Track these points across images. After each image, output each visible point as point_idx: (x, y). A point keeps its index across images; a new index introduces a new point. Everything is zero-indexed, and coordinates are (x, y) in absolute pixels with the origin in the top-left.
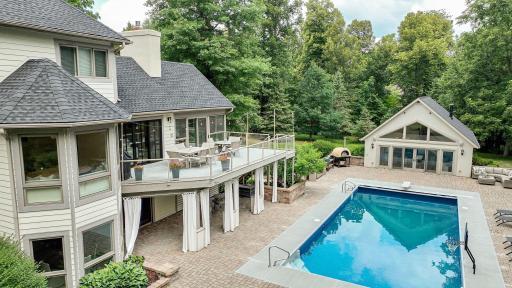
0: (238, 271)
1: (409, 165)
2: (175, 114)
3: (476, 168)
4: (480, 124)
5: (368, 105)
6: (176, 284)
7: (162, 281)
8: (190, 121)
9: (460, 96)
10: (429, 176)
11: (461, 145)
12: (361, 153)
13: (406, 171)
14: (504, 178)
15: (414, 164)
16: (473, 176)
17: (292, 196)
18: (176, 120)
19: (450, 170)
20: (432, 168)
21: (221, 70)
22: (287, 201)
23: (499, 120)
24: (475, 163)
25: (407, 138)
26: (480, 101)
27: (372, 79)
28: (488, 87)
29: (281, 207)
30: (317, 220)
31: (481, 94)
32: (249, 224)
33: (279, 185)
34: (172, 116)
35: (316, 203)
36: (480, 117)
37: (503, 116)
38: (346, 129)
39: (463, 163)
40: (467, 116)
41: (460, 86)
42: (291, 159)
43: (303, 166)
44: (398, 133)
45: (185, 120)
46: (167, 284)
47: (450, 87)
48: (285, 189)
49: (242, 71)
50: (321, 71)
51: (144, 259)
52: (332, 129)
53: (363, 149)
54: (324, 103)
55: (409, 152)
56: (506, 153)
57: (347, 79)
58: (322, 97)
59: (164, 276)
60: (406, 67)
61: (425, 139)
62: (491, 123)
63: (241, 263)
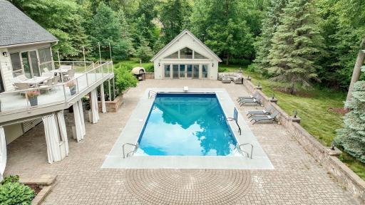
0: (102, 167)
1: (182, 76)
2: (9, 49)
3: (220, 74)
4: (215, 46)
5: (143, 35)
6: (57, 188)
7: (45, 190)
8: (22, 54)
9: (203, 29)
10: (195, 81)
11: (212, 60)
12: (152, 69)
13: (181, 80)
14: (235, 79)
15: (186, 75)
16: (219, 79)
17: (117, 106)
18: (11, 54)
19: (206, 76)
20: (196, 76)
21: (34, 7)
22: (114, 110)
23: (225, 44)
24: (219, 71)
25: (181, 58)
26: (215, 32)
27: (143, 16)
28: (218, 23)
29: (111, 115)
30: (141, 120)
31: (215, 27)
32: (93, 131)
33: (107, 99)
34: (7, 51)
35: (134, 109)
36: (216, 42)
37: (227, 41)
38: (131, 53)
39: (213, 71)
40: (209, 41)
41: (202, 22)
42: (112, 79)
43: (123, 83)
44: (175, 55)
45: (18, 53)
46: (50, 191)
47: (198, 23)
48: (110, 101)
49: (53, 8)
50: (109, 9)
51: (18, 177)
52: (122, 53)
53: (153, 67)
54: (114, 34)
55: (182, 67)
56: (227, 63)
57: (127, 15)
58: (113, 30)
59: (46, 185)
60: (166, 8)
61: (191, 58)
62: (221, 45)
63: (101, 161)
